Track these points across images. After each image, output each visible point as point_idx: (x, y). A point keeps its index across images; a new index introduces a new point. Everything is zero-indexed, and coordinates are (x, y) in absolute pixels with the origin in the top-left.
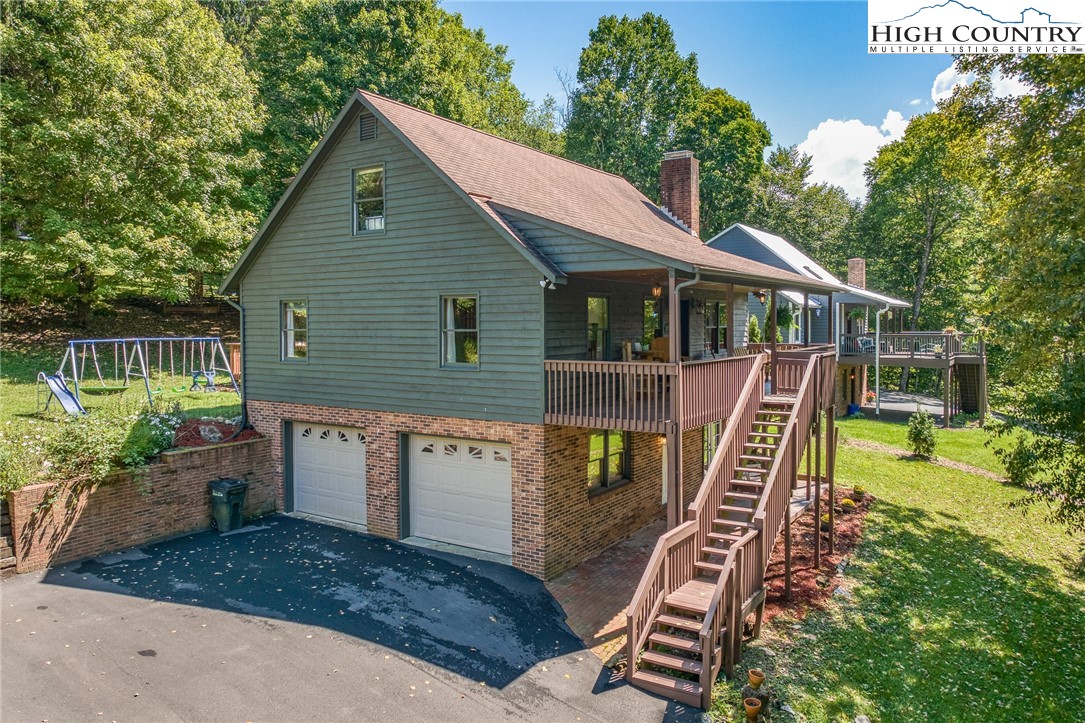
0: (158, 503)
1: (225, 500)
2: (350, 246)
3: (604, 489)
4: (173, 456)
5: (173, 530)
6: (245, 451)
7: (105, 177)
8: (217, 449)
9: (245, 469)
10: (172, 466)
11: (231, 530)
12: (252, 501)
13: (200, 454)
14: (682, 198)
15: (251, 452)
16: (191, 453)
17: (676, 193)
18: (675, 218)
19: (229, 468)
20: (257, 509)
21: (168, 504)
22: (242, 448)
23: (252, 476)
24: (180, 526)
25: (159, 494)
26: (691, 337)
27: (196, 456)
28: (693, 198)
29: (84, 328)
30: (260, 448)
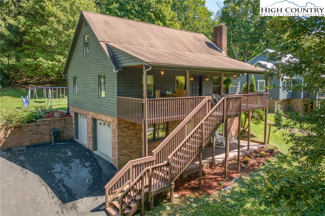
0: (34, 134)
1: (52, 135)
2: (84, 59)
3: (154, 141)
4: (39, 121)
5: (39, 142)
6: (63, 120)
7: (50, 42)
8: (53, 120)
9: (63, 126)
10: (39, 124)
11: (55, 143)
12: (65, 135)
13: (48, 121)
14: (220, 40)
15: (65, 121)
16: (45, 120)
17: (218, 38)
18: (217, 47)
19: (58, 126)
20: (67, 138)
21: (37, 134)
22: (62, 120)
23: (65, 128)
24: (41, 141)
25: (34, 132)
26: (203, 89)
27: (46, 121)
28: (223, 40)
29: (56, 84)
30: (69, 120)
